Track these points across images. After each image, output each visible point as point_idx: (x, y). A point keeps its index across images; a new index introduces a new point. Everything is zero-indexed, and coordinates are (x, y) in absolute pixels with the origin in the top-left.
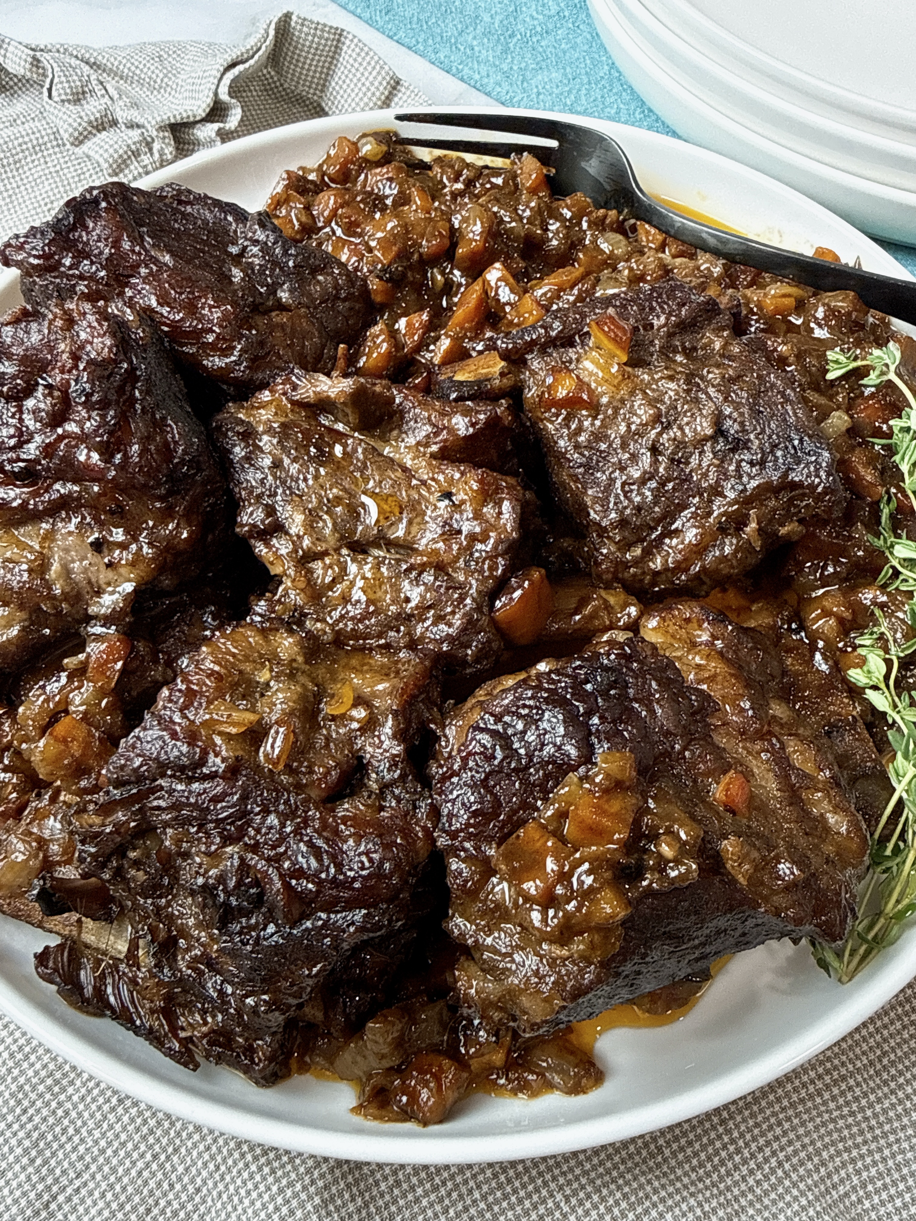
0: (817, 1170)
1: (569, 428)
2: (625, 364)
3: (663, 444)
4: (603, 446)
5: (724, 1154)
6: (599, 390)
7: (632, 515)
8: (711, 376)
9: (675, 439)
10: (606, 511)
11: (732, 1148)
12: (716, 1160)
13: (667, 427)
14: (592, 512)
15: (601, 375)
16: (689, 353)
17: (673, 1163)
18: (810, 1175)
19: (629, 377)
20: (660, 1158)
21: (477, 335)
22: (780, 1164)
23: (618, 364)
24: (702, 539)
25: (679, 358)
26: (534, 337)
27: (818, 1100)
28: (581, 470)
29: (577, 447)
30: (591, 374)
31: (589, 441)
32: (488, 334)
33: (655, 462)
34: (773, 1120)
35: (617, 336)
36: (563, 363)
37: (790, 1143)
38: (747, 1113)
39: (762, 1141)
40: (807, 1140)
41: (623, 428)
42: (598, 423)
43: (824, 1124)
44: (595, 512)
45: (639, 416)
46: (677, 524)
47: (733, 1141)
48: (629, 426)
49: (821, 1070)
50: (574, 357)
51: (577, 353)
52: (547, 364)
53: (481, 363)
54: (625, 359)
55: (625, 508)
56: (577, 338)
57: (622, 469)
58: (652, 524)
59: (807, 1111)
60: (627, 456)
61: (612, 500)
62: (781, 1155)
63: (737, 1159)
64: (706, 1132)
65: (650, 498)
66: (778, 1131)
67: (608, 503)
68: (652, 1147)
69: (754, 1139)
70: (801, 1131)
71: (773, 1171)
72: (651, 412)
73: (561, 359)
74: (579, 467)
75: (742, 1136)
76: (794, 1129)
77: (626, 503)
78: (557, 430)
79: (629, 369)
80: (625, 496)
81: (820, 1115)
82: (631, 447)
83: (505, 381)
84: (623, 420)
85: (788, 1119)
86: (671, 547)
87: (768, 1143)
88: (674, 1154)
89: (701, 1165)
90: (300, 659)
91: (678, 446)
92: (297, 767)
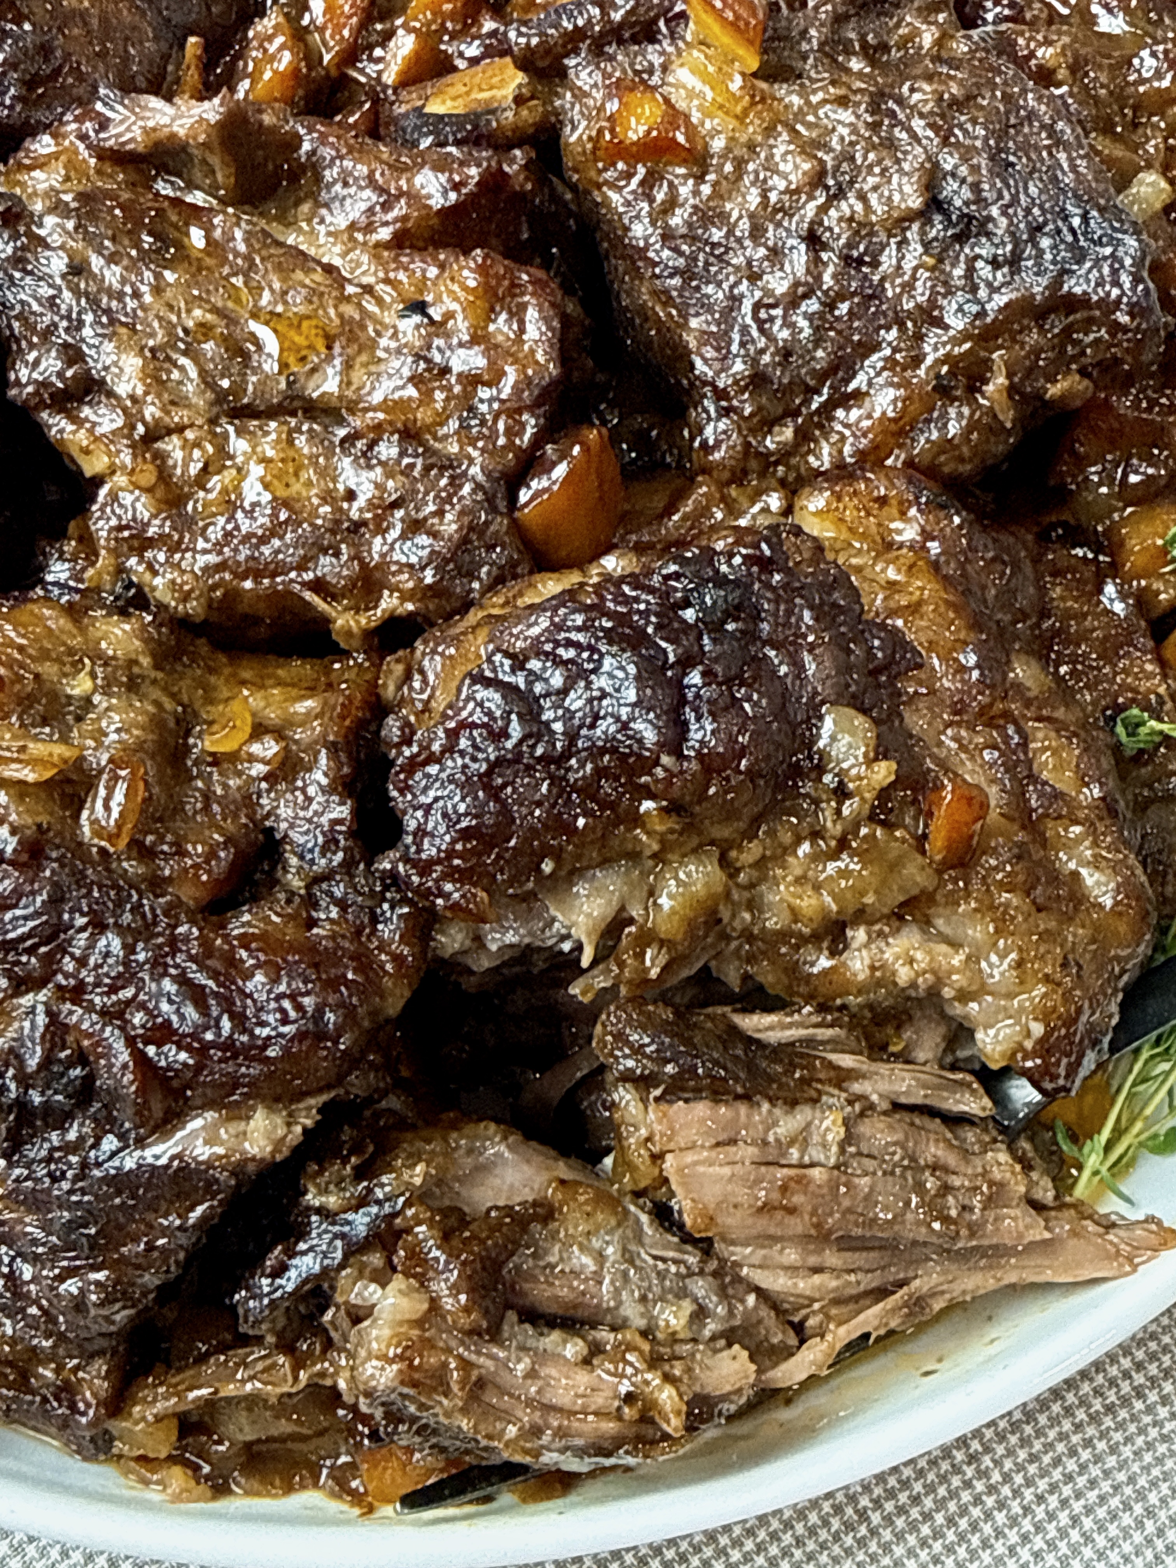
0: (1140, 1525)
1: (651, 200)
2: (754, 75)
3: (830, 229)
4: (717, 235)
5: (976, 1512)
6: (708, 125)
7: (775, 365)
8: (917, 96)
9: (851, 219)
10: (725, 358)
11: (990, 1501)
12: (963, 1523)
13: (837, 196)
14: (698, 363)
15: (710, 95)
16: (872, 54)
17: (887, 1535)
18: (1127, 1535)
19: (763, 100)
20: (863, 1530)
21: (466, 29)
22: (1075, 1520)
23: (743, 74)
24: (905, 407)
25: (855, 64)
26: (580, 22)
27: (1139, 1405)
28: (676, 281)
29: (667, 236)
30: (691, 94)
31: (689, 225)
32: (488, 27)
33: (816, 264)
34: (1061, 1447)
35: (737, 17)
36: (637, 73)
37: (1093, 1483)
38: (1013, 1439)
40: (1121, 1477)
41: (753, 199)
42: (706, 189)
43: (1150, 1446)
44: (705, 360)
45: (784, 176)
46: (859, 382)
47: (992, 1489)
48: (764, 196)
49: (1140, 1355)
50: (657, 60)
51: (663, 53)
52: (606, 75)
53: (477, 78)
54: (753, 64)
55: (762, 351)
56: (661, 23)
57: (754, 278)
58: (812, 383)
59: (1121, 1426)
60: (762, 252)
61: (736, 337)
62: (1077, 1507)
63: (1000, 1518)
64: (944, 1479)
65: (807, 332)
66: (1071, 1465)
67: (729, 343)
68: (849, 1511)
69: (1029, 1482)
70: (1111, 1461)
71: (1063, 1533)
72: (806, 166)
73: (632, 65)
74: (671, 276)
75: (1007, 1478)
76: (1098, 1459)
77: (762, 343)
78: (628, 204)
79: (764, 85)
80: (762, 330)
81: (1142, 1431)
82: (770, 234)
83: (525, 112)
84: (753, 184)
85: (1088, 1443)
86: (847, 426)
87: (1053, 1488)
88: (888, 1520)
89: (937, 1534)
90: (145, 661)
91: (857, 233)
92: (154, 844)
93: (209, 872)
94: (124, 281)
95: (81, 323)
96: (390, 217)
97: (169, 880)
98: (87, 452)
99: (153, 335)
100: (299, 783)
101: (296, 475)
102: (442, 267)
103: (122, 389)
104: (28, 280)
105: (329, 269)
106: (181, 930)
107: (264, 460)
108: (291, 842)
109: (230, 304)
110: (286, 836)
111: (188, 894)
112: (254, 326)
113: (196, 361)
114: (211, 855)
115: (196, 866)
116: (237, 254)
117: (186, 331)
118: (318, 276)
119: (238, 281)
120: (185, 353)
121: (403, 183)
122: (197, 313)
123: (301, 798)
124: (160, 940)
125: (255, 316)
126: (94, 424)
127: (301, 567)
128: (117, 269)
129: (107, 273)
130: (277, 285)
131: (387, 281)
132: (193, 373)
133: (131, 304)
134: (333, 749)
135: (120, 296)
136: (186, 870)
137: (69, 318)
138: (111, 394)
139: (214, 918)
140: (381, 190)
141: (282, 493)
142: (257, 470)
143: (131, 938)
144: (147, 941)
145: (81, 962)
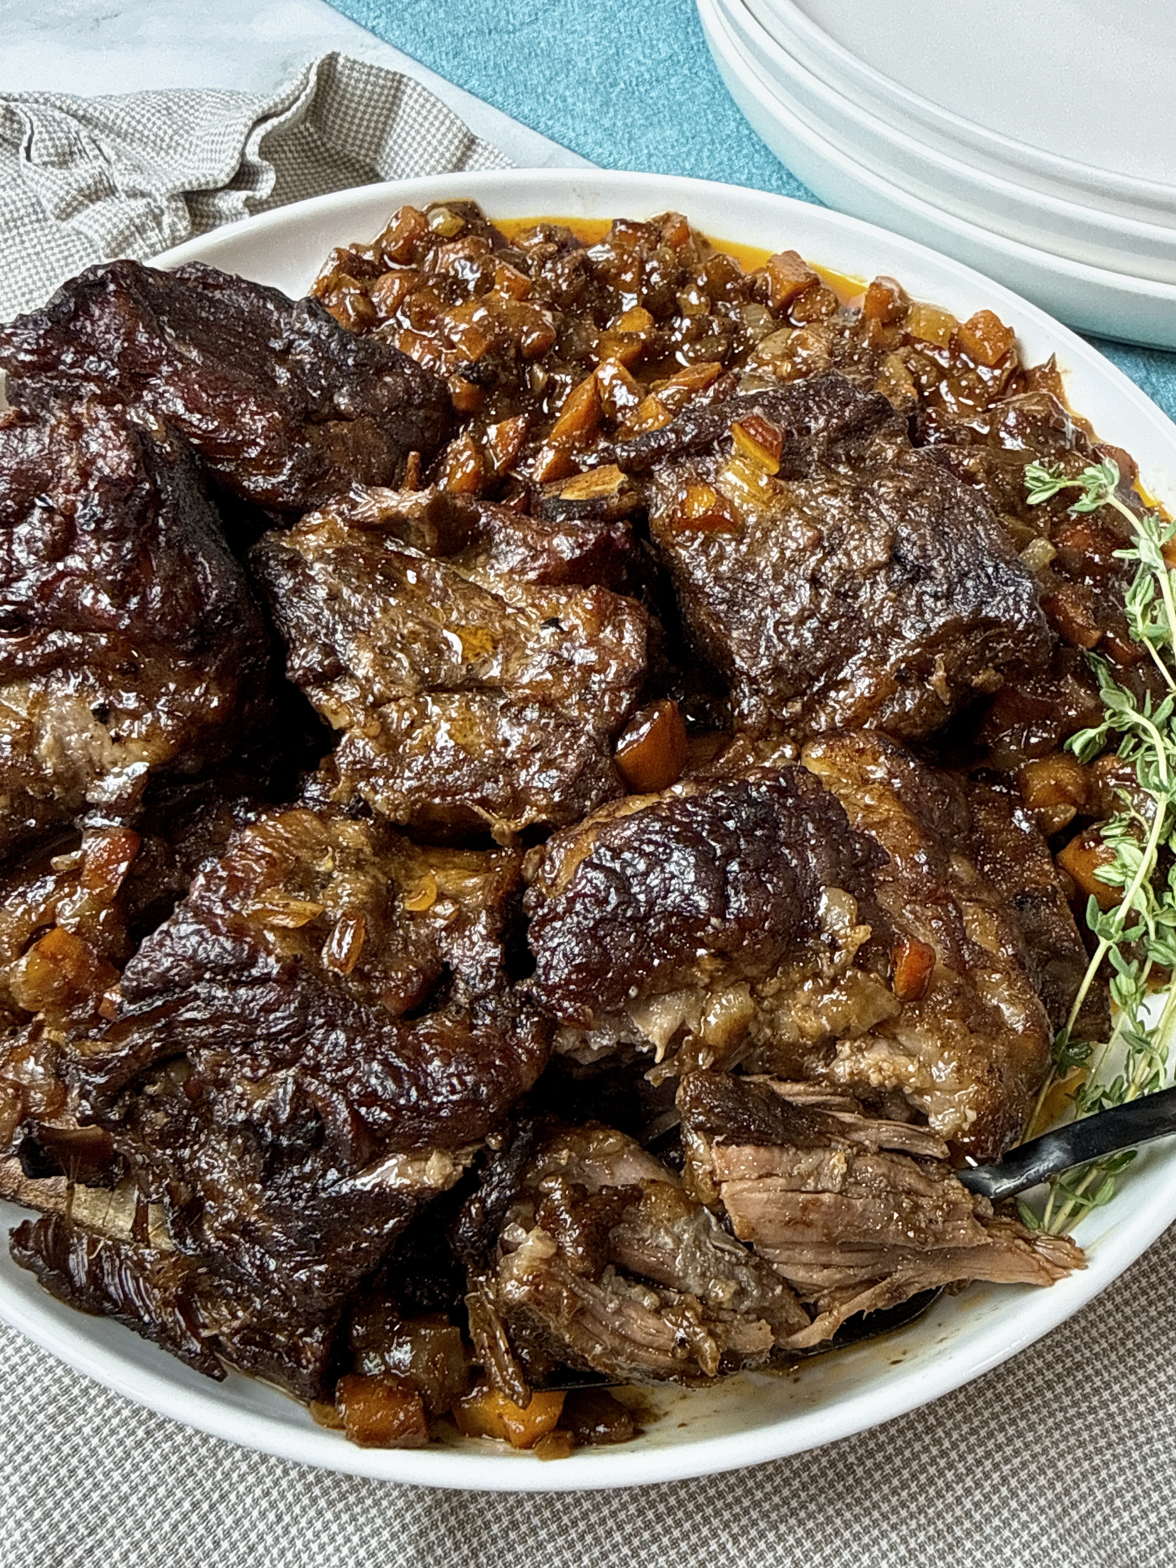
0: (1052, 1486)
1: (707, 555)
2: (776, 476)
3: (826, 574)
4: (751, 577)
5: (932, 1470)
6: (745, 507)
7: (790, 662)
8: (883, 490)
9: (840, 568)
10: (755, 658)
11: (942, 1463)
12: (923, 1478)
13: (830, 553)
14: (738, 660)
15: (746, 488)
16: (854, 463)
17: (868, 1484)
18: (1042, 1494)
19: (781, 492)
20: (851, 1480)
21: (588, 446)
22: (1004, 1480)
23: (768, 475)
24: (876, 690)
25: (842, 469)
26: (662, 443)
27: (1049, 1395)
28: (723, 607)
29: (718, 578)
30: (735, 488)
31: (732, 570)
32: (602, 445)
33: (816, 597)
34: (993, 1424)
35: (765, 440)
36: (698, 474)
37: (1017, 1453)
38: (959, 1417)
39: (980, 1452)
40: (1037, 1449)
41: (775, 554)
42: (743, 548)
43: (1058, 1427)
44: (743, 659)
45: (795, 540)
46: (845, 673)
47: (943, 1454)
48: (782, 553)
49: (1049, 1357)
50: (712, 467)
51: (716, 462)
52: (679, 476)
53: (595, 479)
54: (775, 469)
55: (781, 653)
56: (715, 444)
57: (775, 605)
58: (814, 674)
59: (1036, 1410)
60: (780, 588)
61: (763, 643)
62: (1006, 1469)
63: (950, 1475)
64: (909, 1444)
65: (810, 640)
66: (1001, 1438)
67: (759, 648)
68: (841, 1465)
69: (971, 1450)
70: (1030, 1437)
71: (996, 1489)
72: (810, 534)
73: (696, 469)
74: (720, 604)
75: (954, 1446)
76: (1020, 1434)
77: (780, 647)
78: (692, 557)
79: (782, 483)
80: (780, 639)
81: (1052, 1414)
82: (786, 577)
83: (626, 499)
84: (775, 545)
85: (1013, 1422)
86: (837, 702)
87: (988, 1455)
88: (869, 1474)
89: (904, 1485)
90: (368, 850)
91: (844, 577)
92: (370, 971)
93: (405, 991)
94: (363, 604)
95: (335, 631)
96: (536, 565)
97: (379, 997)
98: (335, 712)
99: (380, 639)
100: (467, 933)
101: (471, 729)
102: (570, 596)
103: (360, 673)
104: (302, 603)
105: (496, 597)
106: (385, 1029)
107: (450, 719)
108: (461, 973)
109: (431, 619)
110: (457, 968)
111: (391, 1006)
112: (446, 633)
113: (408, 656)
114: (407, 979)
115: (397, 987)
116: (437, 588)
117: (402, 636)
118: (489, 602)
119: (437, 605)
120: (401, 650)
121: (545, 543)
122: (410, 624)
123: (468, 943)
124: (372, 1035)
125: (447, 627)
126: (341, 695)
127: (472, 790)
128: (359, 597)
129: (353, 600)
130: (462, 608)
131: (533, 605)
132: (406, 663)
133: (367, 619)
134: (490, 910)
135: (361, 614)
136: (390, 990)
137: (327, 627)
138: (352, 676)
139: (408, 1022)
140: (531, 548)
141: (461, 741)
142: (445, 726)
143: (352, 1034)
144: (363, 1037)
145: (319, 1049)
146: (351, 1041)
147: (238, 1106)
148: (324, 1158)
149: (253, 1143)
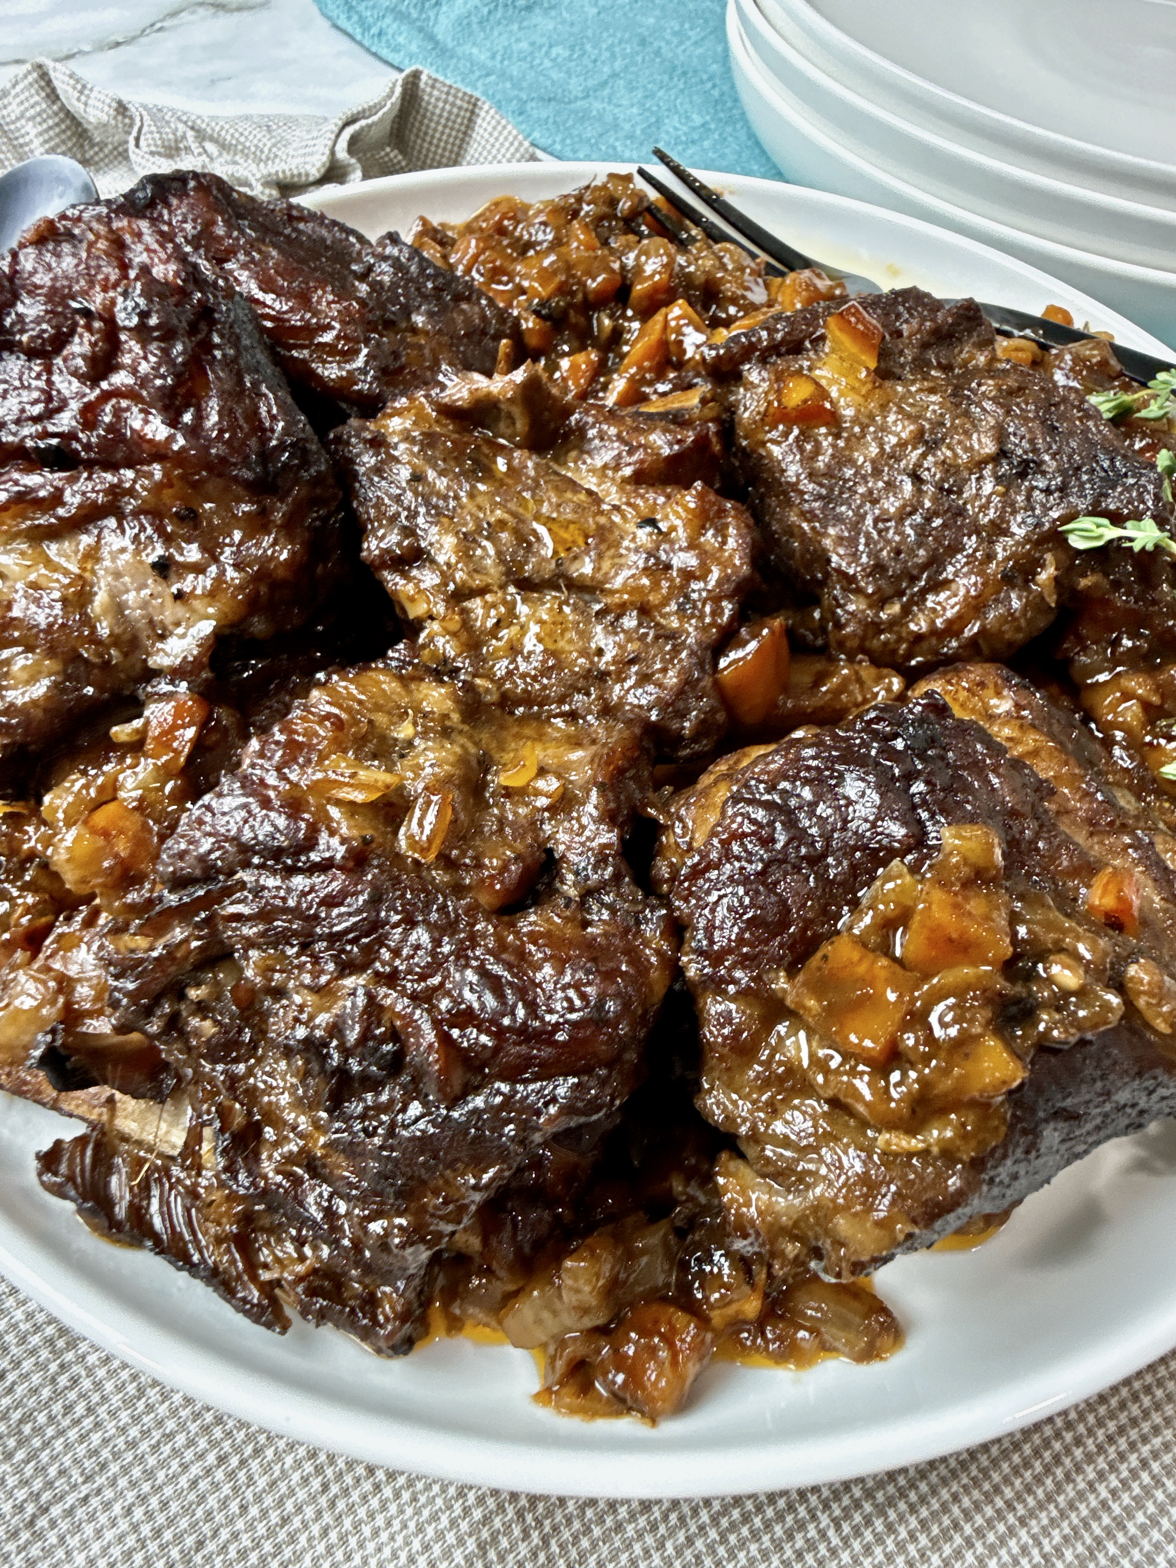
1: (802, 450)
2: (875, 370)
3: (928, 469)
4: (848, 473)
6: (843, 400)
7: (889, 559)
8: (983, 388)
9: (944, 462)
10: (853, 554)
13: (932, 447)
14: (834, 558)
15: (844, 382)
16: (946, 368)
19: (880, 386)
23: (867, 369)
24: (982, 589)
25: (936, 373)
26: (754, 340)
28: (819, 504)
29: (813, 475)
31: (829, 467)
33: (918, 492)
41: (874, 450)
42: (841, 443)
44: (839, 556)
45: (896, 434)
46: (948, 573)
48: (882, 449)
50: (806, 364)
51: (809, 360)
52: (770, 374)
54: (873, 366)
55: (881, 550)
56: (807, 342)
57: (874, 501)
58: (915, 573)
60: (880, 484)
65: (913, 537)
67: (857, 544)
72: (912, 427)
73: (788, 367)
74: (816, 500)
77: (881, 544)
78: (785, 453)
79: (880, 379)
80: (880, 536)
82: (886, 473)
83: (708, 407)
84: (874, 440)
86: (938, 603)
90: (455, 717)
91: (948, 471)
92: (458, 858)
93: (502, 882)
94: (449, 488)
95: (417, 513)
96: (632, 460)
97: (469, 888)
98: (412, 599)
99: (465, 524)
100: (575, 814)
102: (668, 496)
103: (441, 559)
104: (383, 483)
105: (590, 492)
106: (478, 927)
107: (540, 622)
108: (568, 862)
109: (520, 509)
110: (564, 856)
111: (485, 899)
112: (535, 525)
113: (494, 545)
114: (504, 868)
115: (491, 877)
116: (528, 477)
117: (489, 523)
118: (583, 496)
119: (527, 495)
120: (487, 538)
121: (641, 439)
122: (498, 512)
123: (576, 826)
124: (462, 935)
125: (536, 519)
126: (420, 581)
128: (445, 481)
129: (438, 482)
130: (554, 500)
131: (629, 504)
132: (492, 551)
133: (452, 504)
134: (602, 788)
135: (445, 498)
136: (483, 880)
137: (408, 509)
138: (433, 562)
139: (506, 919)
140: (626, 443)
142: (534, 628)
143: (438, 932)
144: (451, 936)
145: (396, 953)
146: (437, 943)
147: (297, 1020)
148: (403, 1087)
149: (315, 1067)
